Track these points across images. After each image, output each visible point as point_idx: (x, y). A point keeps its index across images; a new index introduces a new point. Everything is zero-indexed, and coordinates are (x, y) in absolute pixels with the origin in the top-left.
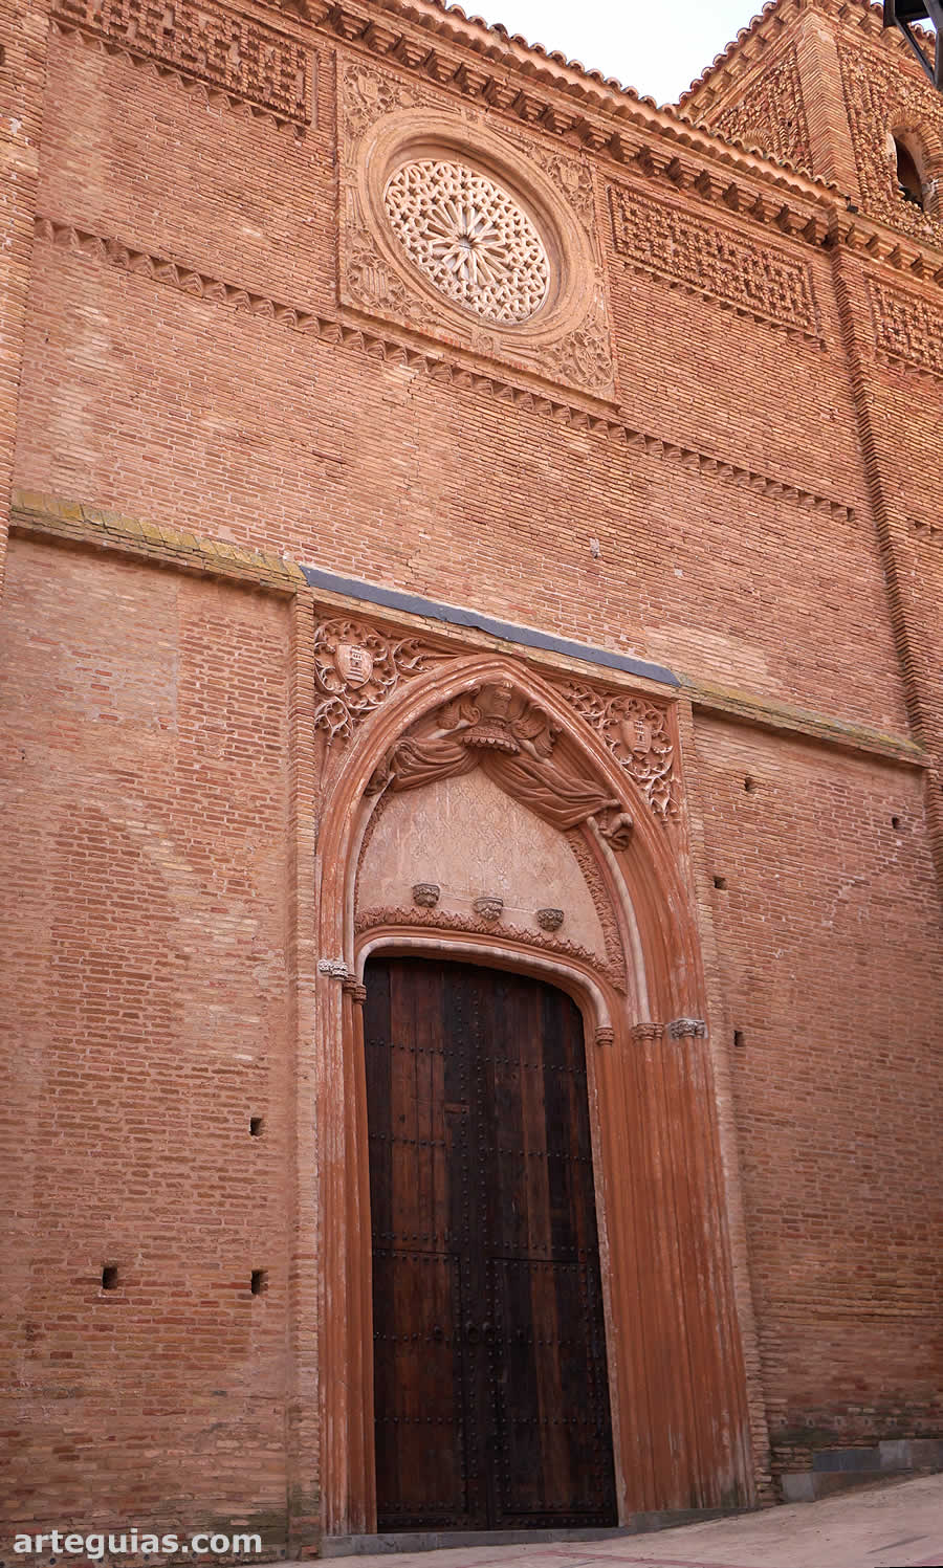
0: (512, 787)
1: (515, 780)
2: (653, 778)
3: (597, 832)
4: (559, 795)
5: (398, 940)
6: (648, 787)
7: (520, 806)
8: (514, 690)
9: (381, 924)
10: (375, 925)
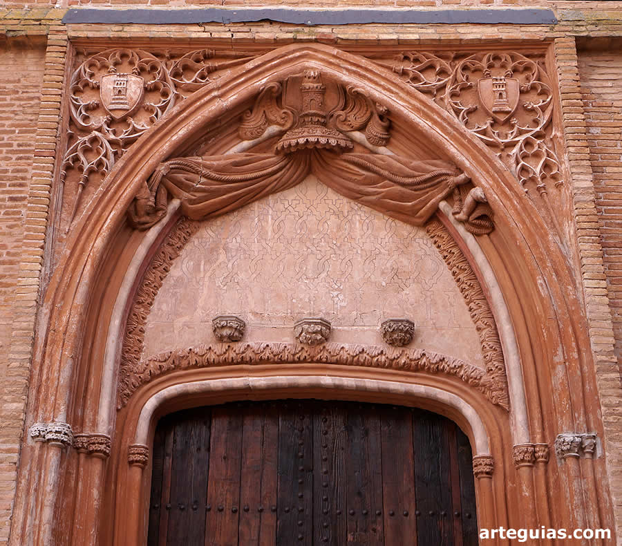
0: (350, 189)
1: (350, 180)
2: (522, 138)
3: (451, 218)
4: (403, 185)
5: (193, 385)
6: (515, 150)
7: (366, 209)
8: (321, 77)
9: (169, 371)
10: (163, 374)
